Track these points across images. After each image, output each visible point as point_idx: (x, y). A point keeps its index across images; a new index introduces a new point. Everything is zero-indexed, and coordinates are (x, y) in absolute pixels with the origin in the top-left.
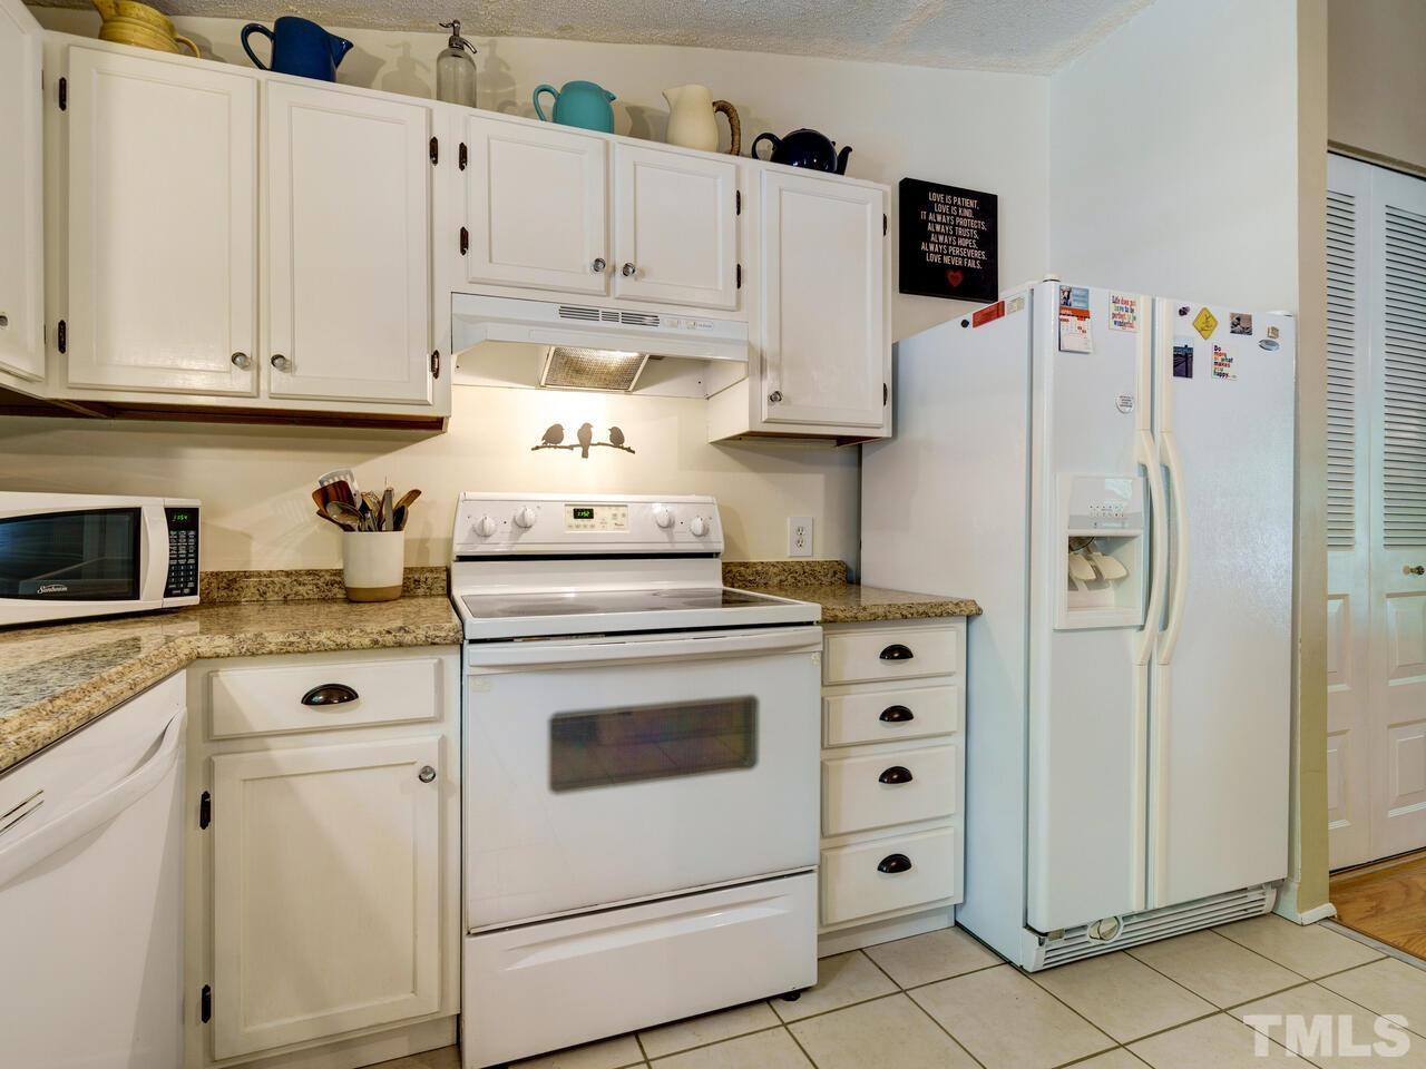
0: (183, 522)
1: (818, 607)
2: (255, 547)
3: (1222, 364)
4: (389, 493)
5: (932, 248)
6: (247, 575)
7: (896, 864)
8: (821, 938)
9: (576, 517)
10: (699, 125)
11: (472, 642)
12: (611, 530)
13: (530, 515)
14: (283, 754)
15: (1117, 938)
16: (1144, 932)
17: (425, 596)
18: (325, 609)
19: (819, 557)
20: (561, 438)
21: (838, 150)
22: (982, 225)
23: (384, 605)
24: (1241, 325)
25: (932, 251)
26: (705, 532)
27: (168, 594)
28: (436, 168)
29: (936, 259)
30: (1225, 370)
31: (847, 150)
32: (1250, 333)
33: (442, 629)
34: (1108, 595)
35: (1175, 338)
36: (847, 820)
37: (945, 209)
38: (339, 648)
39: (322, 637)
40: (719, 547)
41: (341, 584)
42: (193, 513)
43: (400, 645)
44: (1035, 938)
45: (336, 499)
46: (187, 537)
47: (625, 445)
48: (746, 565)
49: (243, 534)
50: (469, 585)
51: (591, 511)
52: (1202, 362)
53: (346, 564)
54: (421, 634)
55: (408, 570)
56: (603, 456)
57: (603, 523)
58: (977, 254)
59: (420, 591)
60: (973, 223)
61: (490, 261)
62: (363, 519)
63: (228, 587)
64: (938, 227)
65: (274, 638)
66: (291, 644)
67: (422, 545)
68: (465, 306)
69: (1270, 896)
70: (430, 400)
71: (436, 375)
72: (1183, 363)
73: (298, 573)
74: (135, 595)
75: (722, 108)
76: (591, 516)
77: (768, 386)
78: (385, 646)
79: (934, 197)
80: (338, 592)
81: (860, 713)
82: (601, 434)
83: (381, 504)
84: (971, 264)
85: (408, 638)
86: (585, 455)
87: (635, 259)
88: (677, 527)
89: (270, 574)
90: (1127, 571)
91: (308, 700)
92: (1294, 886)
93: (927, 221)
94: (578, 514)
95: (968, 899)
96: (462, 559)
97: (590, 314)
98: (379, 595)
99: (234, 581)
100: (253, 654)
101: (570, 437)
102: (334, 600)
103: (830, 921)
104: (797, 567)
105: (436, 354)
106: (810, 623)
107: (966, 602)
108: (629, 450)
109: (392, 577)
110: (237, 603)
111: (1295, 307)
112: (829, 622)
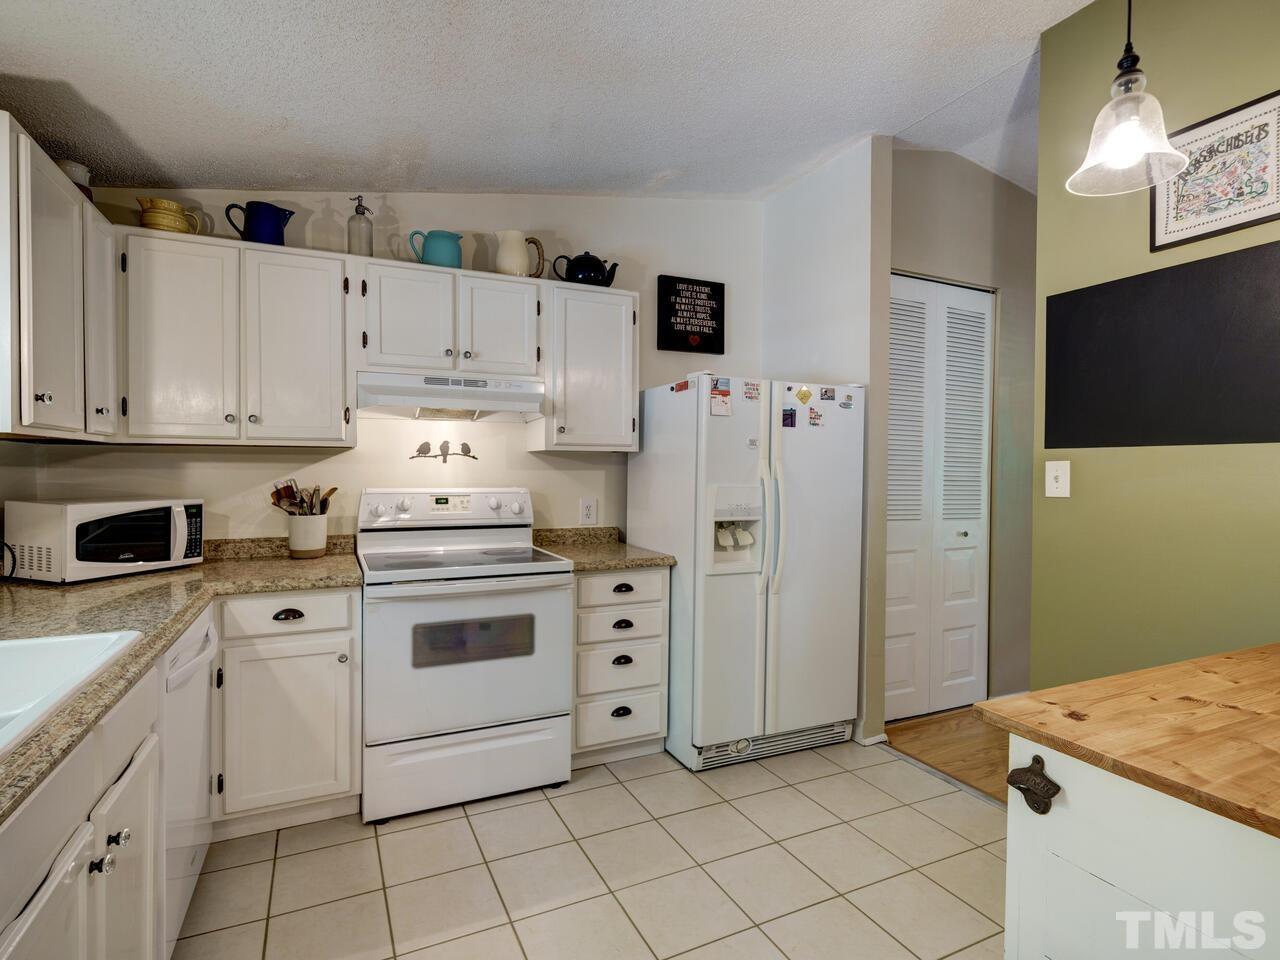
0: (194, 513)
1: (571, 562)
2: (231, 524)
3: (815, 418)
4: (317, 491)
5: (678, 320)
6: (227, 542)
7: (622, 712)
8: (574, 757)
9: (437, 503)
10: (514, 256)
11: (368, 585)
12: (460, 512)
13: (407, 503)
14: (263, 648)
15: (750, 751)
16: (766, 749)
17: (340, 554)
18: (276, 564)
19: (601, 525)
20: (429, 450)
21: (608, 266)
22: (713, 304)
23: (315, 561)
24: (828, 395)
25: (679, 323)
26: (521, 511)
27: (186, 556)
28: (348, 296)
29: (682, 327)
30: (817, 421)
31: (615, 266)
32: (833, 399)
33: (351, 577)
34: (747, 553)
35: (784, 404)
36: (592, 685)
37: (688, 294)
38: (294, 589)
39: (284, 583)
40: (530, 521)
41: (287, 547)
42: (199, 507)
43: (328, 587)
44: (696, 751)
45: (286, 497)
46: (196, 522)
47: (471, 454)
48: (551, 531)
49: (223, 516)
50: (367, 547)
51: (447, 499)
52: (802, 418)
53: (290, 533)
54: (339, 580)
55: (329, 537)
56: (456, 461)
57: (455, 506)
58: (710, 323)
59: (337, 551)
60: (707, 303)
61: (381, 352)
62: (302, 507)
63: (216, 550)
64: (683, 307)
65: (258, 584)
66: (267, 587)
67: (338, 521)
68: (365, 380)
69: (849, 730)
70: (344, 438)
71: (347, 422)
72: (789, 419)
73: (259, 540)
74: (167, 557)
75: (531, 241)
76: (447, 503)
77: (555, 424)
78: (319, 587)
79: (681, 286)
80: (286, 552)
81: (600, 624)
82: (455, 448)
83: (312, 496)
84: (706, 330)
85: (333, 583)
86: (445, 461)
87: (472, 347)
88: (503, 509)
89: (242, 541)
90: (754, 540)
91: (276, 617)
92: (862, 723)
93: (676, 303)
94: (438, 501)
95: (671, 735)
96: (363, 531)
97: (444, 381)
98: (312, 555)
99: (219, 546)
100: (247, 593)
101: (435, 450)
102: (282, 557)
103: (582, 745)
104: (585, 532)
105: (347, 409)
106: (569, 572)
107: (668, 558)
108: (474, 457)
109: (318, 543)
110: (222, 560)
111: (866, 380)
112: (580, 571)
